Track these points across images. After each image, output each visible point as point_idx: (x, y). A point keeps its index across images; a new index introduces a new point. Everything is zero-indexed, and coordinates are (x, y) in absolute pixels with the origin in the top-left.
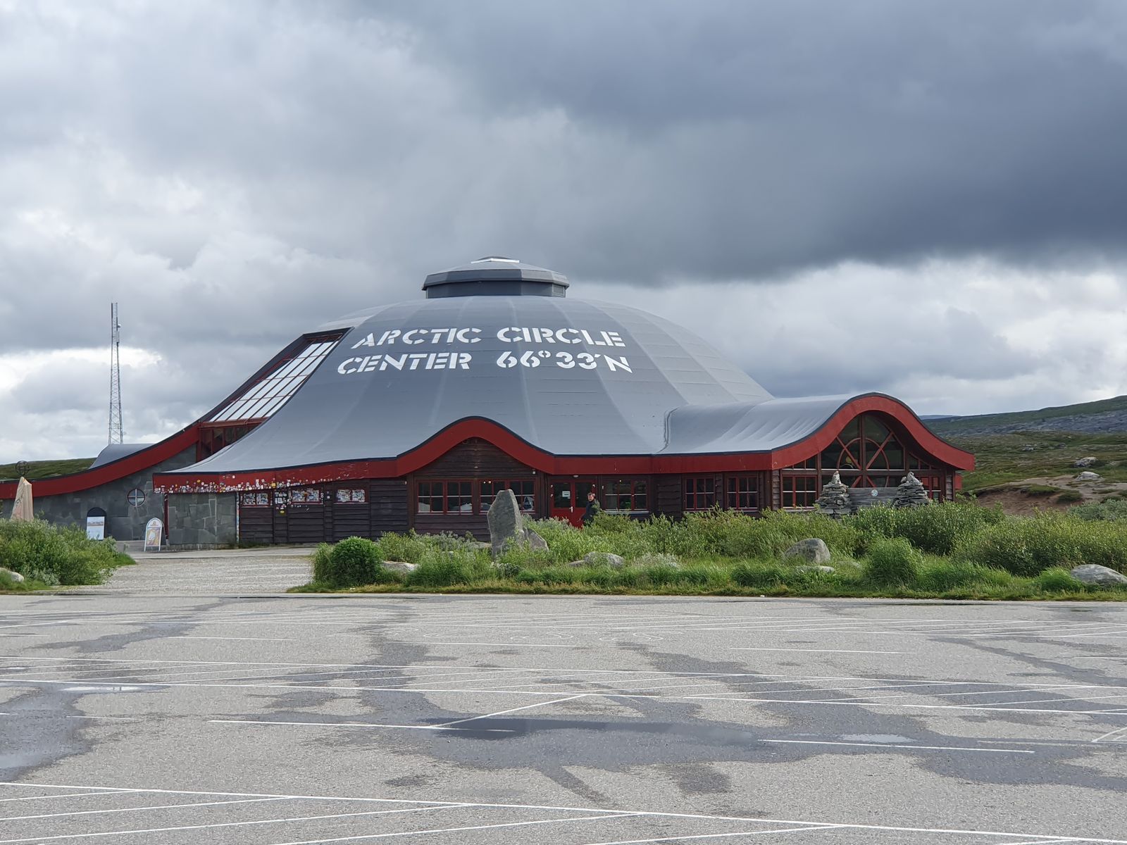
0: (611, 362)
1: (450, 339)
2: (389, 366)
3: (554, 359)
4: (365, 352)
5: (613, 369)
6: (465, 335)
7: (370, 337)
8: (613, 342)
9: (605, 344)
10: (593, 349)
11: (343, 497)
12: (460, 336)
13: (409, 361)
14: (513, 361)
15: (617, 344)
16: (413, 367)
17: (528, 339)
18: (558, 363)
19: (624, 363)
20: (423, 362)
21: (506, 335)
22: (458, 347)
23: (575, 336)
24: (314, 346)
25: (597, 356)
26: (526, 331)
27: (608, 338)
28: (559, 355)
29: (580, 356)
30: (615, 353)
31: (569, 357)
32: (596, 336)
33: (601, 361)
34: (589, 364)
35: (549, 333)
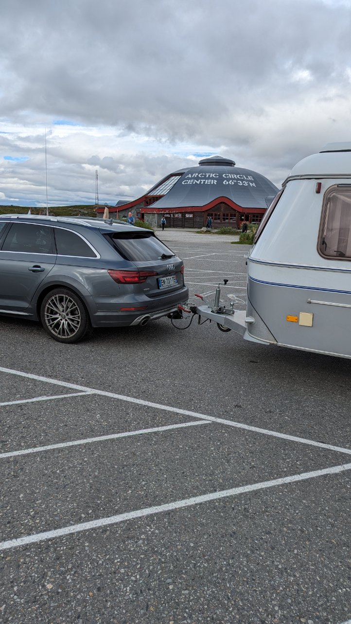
0: (251, 184)
1: (211, 176)
2: (196, 183)
3: (237, 183)
4: (189, 179)
5: (251, 186)
6: (215, 175)
7: (190, 175)
10: (246, 181)
11: (187, 216)
12: (213, 175)
13: (201, 182)
14: (227, 183)
15: (252, 179)
16: (202, 183)
17: (230, 177)
19: (254, 185)
20: (204, 182)
21: (225, 176)
22: (213, 178)
23: (242, 177)
24: (174, 177)
26: (230, 175)
27: (250, 178)
28: (239, 182)
29: (244, 182)
30: (252, 182)
31: (241, 182)
32: (247, 177)
33: (248, 184)
34: (246, 184)
35: (236, 176)
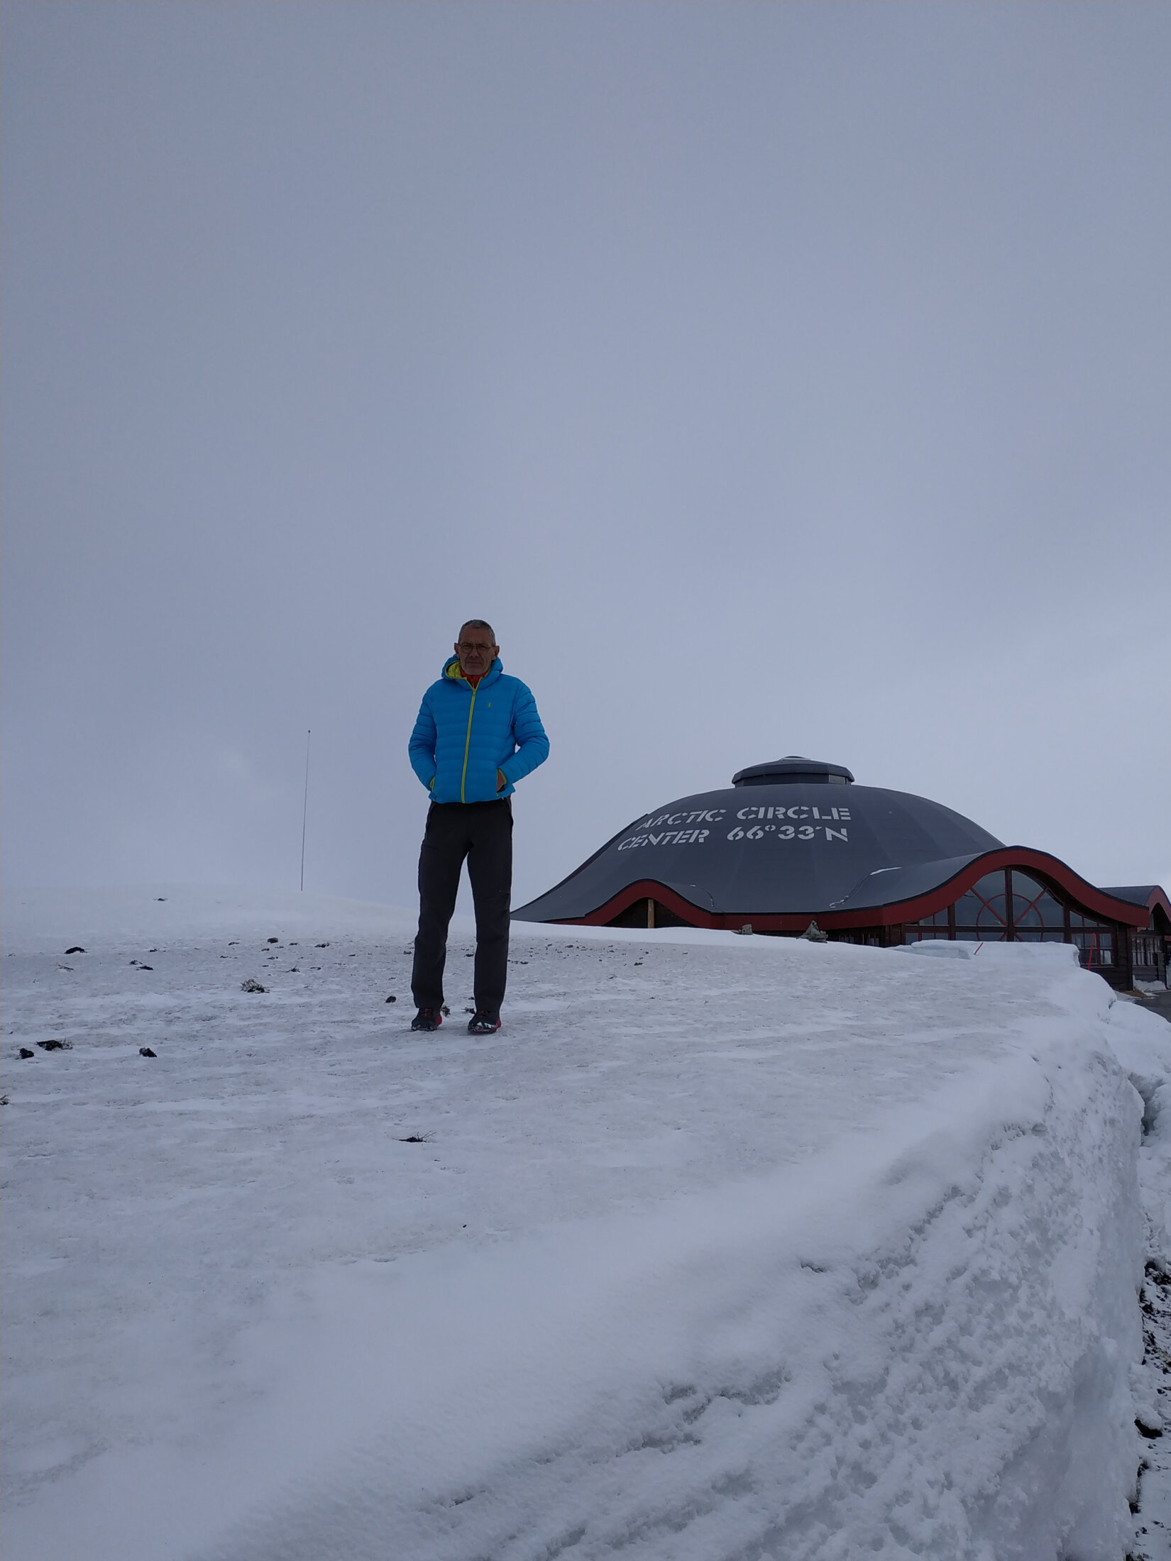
0: (829, 833)
3: (777, 832)
5: (829, 838)
8: (840, 816)
9: (830, 818)
14: (741, 834)
15: (843, 818)
18: (779, 835)
19: (843, 834)
23: (804, 812)
25: (818, 828)
27: (838, 813)
28: (783, 828)
29: (802, 829)
30: (836, 826)
31: (791, 829)
32: (826, 813)
33: (820, 835)
34: (808, 835)
